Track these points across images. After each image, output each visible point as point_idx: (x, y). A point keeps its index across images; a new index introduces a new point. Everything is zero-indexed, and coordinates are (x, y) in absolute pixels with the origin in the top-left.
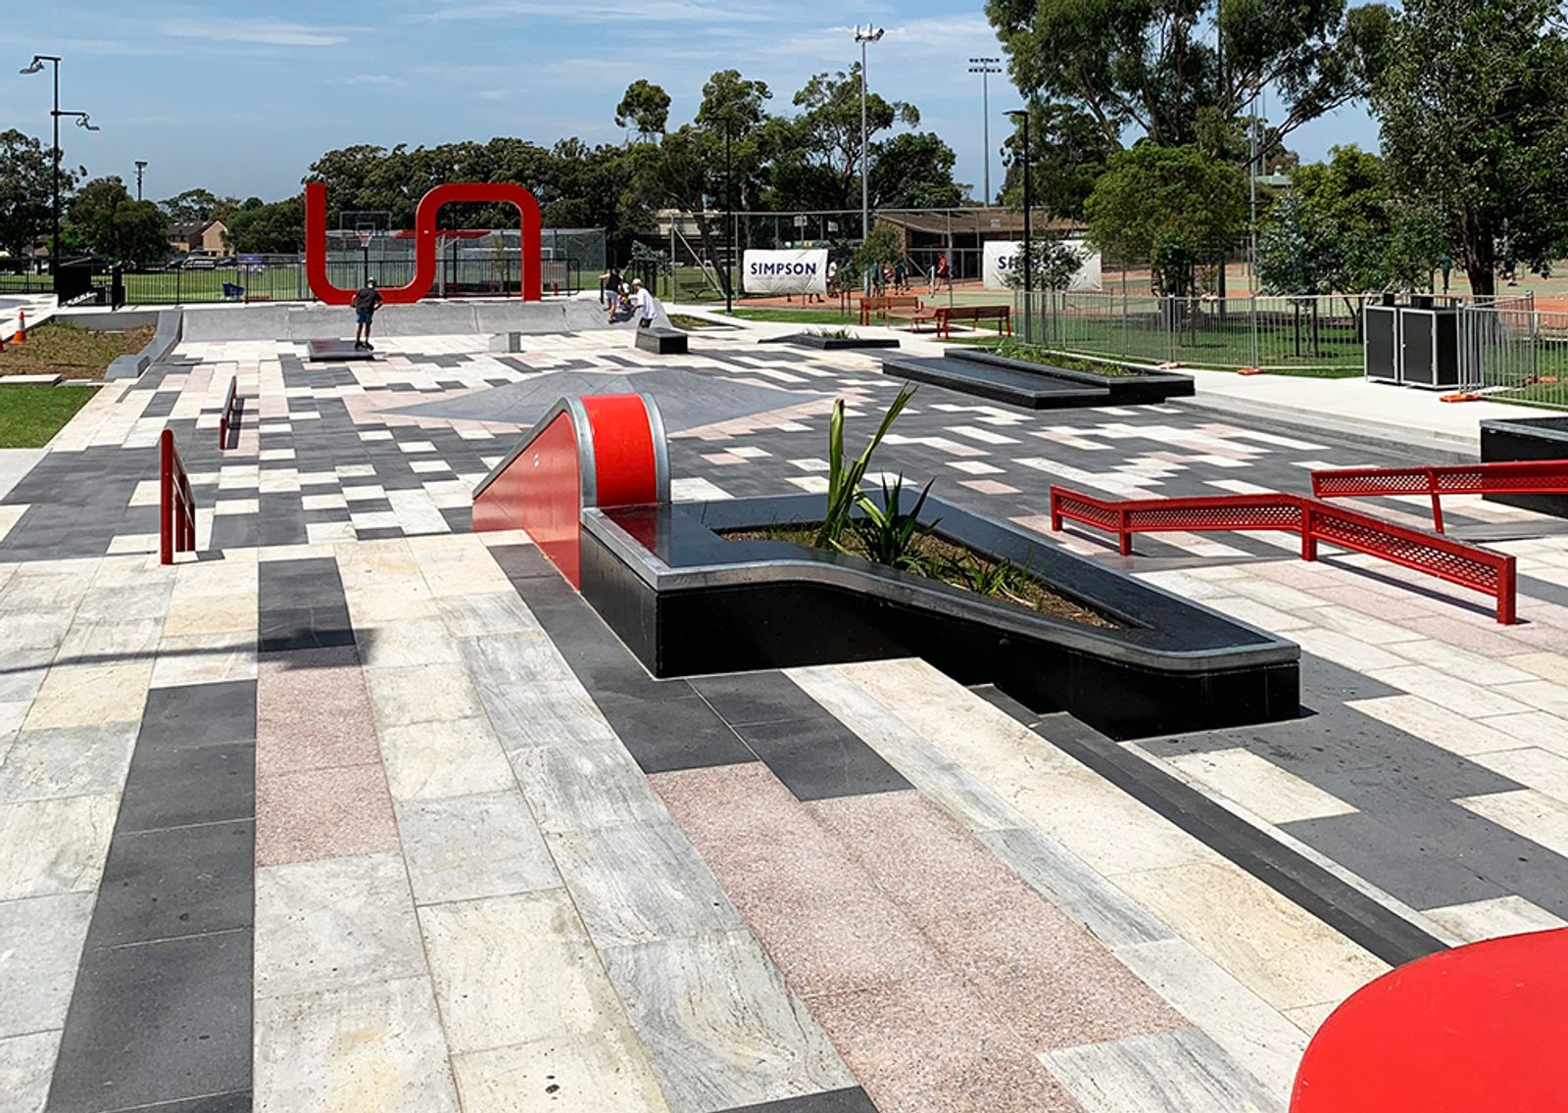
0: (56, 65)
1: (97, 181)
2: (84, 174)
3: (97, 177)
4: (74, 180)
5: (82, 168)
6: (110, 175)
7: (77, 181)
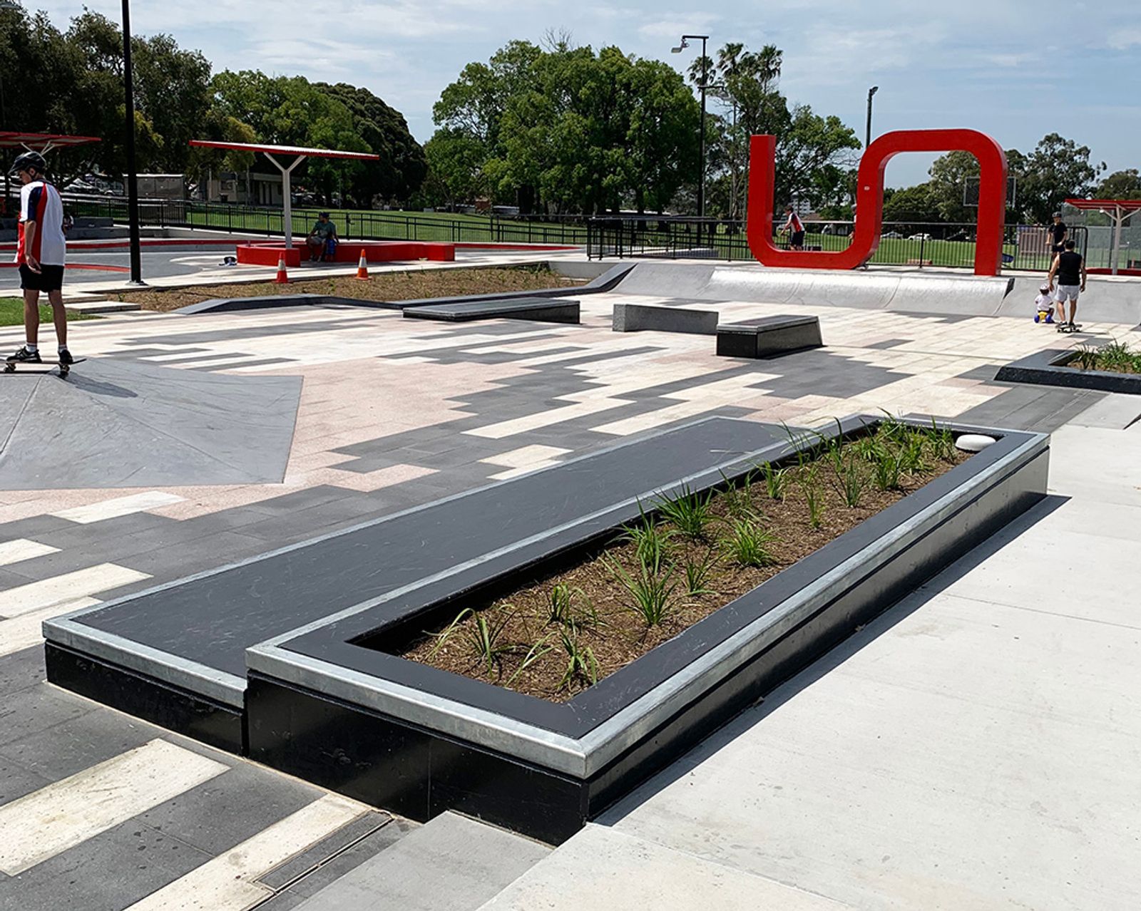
1: (1118, 173)
2: (1105, 168)
3: (1118, 171)
4: (1096, 173)
5: (1104, 164)
6: (1129, 168)
7: (1098, 173)
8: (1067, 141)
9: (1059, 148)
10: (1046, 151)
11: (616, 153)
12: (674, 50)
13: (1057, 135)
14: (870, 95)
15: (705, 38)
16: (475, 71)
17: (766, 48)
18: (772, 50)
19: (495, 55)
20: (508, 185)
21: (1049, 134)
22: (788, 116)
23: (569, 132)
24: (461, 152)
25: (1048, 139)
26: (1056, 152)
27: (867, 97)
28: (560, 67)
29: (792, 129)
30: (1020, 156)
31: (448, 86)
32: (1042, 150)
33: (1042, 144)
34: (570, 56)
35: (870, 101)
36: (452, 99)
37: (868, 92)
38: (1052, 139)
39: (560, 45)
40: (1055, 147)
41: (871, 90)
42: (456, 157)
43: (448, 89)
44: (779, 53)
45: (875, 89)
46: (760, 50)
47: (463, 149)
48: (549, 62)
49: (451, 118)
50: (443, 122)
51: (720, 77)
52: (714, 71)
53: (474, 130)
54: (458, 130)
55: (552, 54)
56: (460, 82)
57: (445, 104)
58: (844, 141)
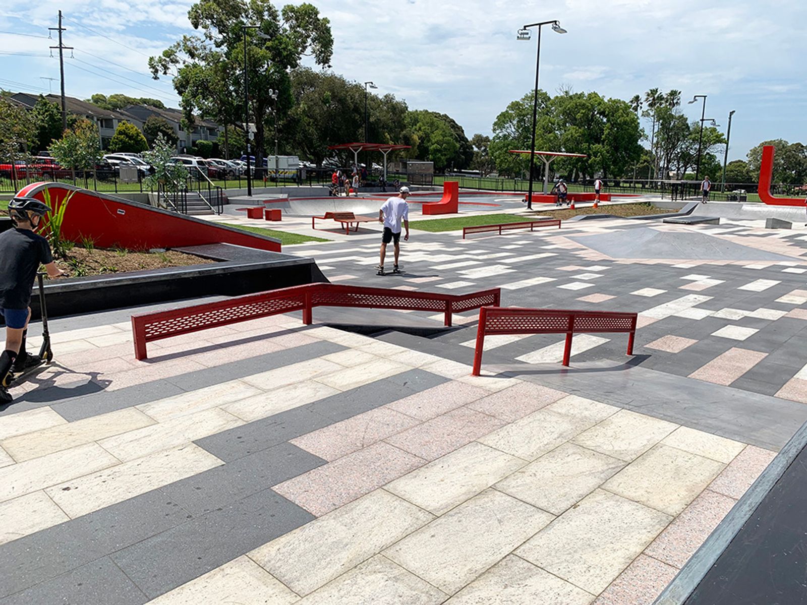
0: (705, 99)
11: (597, 147)
12: (690, 103)
14: (730, 116)
15: (705, 97)
16: (515, 106)
17: (673, 91)
18: (676, 92)
19: (523, 97)
22: (688, 127)
23: (572, 136)
24: (507, 147)
27: (729, 116)
28: (567, 103)
29: (690, 134)
30: (802, 146)
31: (500, 113)
34: (571, 97)
35: (730, 118)
36: (502, 120)
37: (729, 114)
39: (566, 92)
41: (731, 113)
42: (504, 150)
43: (500, 115)
44: (680, 93)
45: (734, 111)
46: (669, 92)
47: (509, 145)
48: (560, 101)
49: (501, 130)
50: (497, 132)
51: (645, 106)
52: (641, 103)
53: (513, 135)
54: (505, 135)
55: (562, 97)
56: (507, 111)
57: (499, 122)
58: (719, 140)
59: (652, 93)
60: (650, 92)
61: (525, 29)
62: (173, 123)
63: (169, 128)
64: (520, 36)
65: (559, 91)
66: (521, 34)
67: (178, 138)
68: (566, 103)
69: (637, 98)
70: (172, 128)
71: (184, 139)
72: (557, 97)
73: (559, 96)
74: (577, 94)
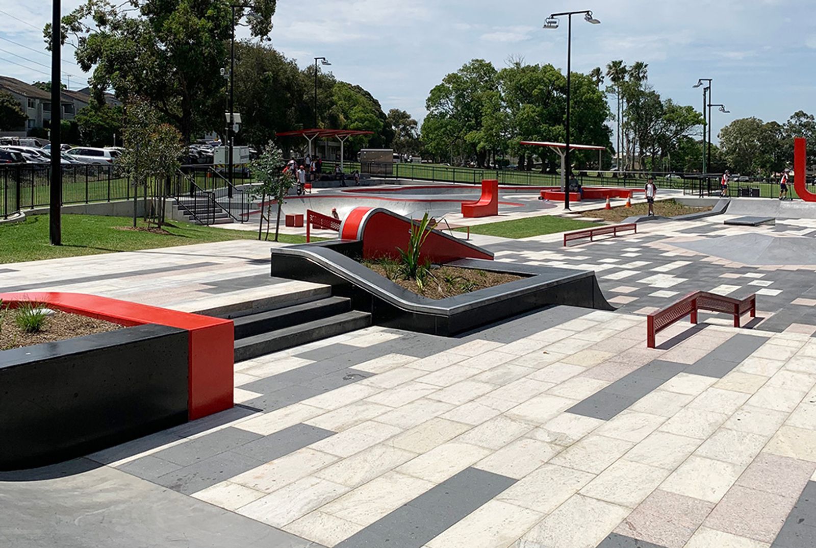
0: (710, 83)
8: (809, 115)
9: (804, 120)
10: (796, 122)
13: (803, 112)
15: (710, 80)
16: (452, 78)
17: (638, 63)
18: (641, 65)
19: (462, 68)
20: (484, 147)
21: (797, 111)
22: (662, 106)
23: (528, 116)
24: (445, 127)
25: (797, 114)
26: (802, 123)
27: (703, 93)
28: (519, 77)
29: (665, 114)
30: (779, 126)
31: (434, 87)
32: (793, 121)
33: (792, 118)
34: (523, 70)
36: (437, 95)
38: (799, 115)
39: (517, 64)
40: (801, 119)
42: (442, 130)
43: (435, 89)
44: (646, 66)
46: (634, 64)
47: (447, 125)
48: (508, 75)
49: (437, 107)
50: (432, 109)
51: (608, 81)
52: (603, 77)
53: (451, 113)
54: (441, 113)
55: (512, 70)
56: (442, 85)
57: (433, 98)
58: (696, 120)
59: (614, 65)
60: (612, 65)
61: (552, 18)
62: (21, 97)
63: (16, 104)
64: (546, 24)
65: (508, 63)
66: (549, 22)
67: (27, 117)
68: (517, 78)
69: (597, 72)
70: (19, 104)
71: (34, 118)
72: (505, 70)
73: (508, 68)
74: (529, 66)
